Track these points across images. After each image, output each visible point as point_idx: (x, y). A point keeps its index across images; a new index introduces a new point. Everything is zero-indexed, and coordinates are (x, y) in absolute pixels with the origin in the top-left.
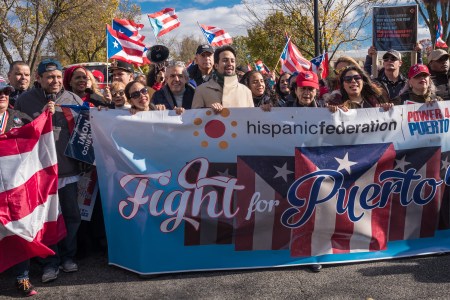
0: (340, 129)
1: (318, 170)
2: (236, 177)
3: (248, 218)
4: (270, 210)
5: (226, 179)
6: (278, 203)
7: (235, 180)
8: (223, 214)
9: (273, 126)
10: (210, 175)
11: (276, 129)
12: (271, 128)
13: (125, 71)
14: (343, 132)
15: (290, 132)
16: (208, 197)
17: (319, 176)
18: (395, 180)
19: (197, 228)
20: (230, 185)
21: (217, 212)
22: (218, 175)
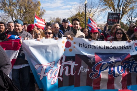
0: (111, 47)
1: (103, 61)
2: (75, 61)
3: (78, 74)
4: (86, 72)
5: (71, 62)
6: (89, 70)
7: (74, 62)
8: (71, 74)
9: (89, 45)
10: (66, 61)
11: (89, 47)
12: (88, 46)
13: (49, 26)
14: (112, 48)
15: (94, 48)
16: (65, 69)
17: (103, 63)
18: (128, 64)
19: (62, 80)
20: (73, 64)
21: (68, 74)
22: (69, 61)
